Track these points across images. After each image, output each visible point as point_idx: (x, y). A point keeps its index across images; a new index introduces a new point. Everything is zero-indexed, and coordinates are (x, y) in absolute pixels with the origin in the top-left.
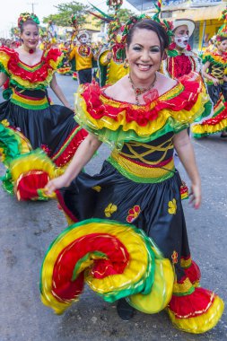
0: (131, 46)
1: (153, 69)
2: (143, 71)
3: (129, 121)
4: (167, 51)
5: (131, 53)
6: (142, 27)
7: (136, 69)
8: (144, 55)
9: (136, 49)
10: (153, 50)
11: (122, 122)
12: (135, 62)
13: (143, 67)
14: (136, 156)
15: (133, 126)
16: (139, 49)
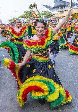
0: (37, 27)
1: (42, 32)
2: (40, 33)
3: (39, 45)
4: (46, 27)
5: (37, 28)
6: (39, 22)
7: (38, 32)
8: (40, 29)
9: (38, 27)
10: (42, 27)
11: (38, 46)
12: (38, 31)
13: (40, 32)
14: (41, 54)
15: (40, 46)
16: (39, 27)
